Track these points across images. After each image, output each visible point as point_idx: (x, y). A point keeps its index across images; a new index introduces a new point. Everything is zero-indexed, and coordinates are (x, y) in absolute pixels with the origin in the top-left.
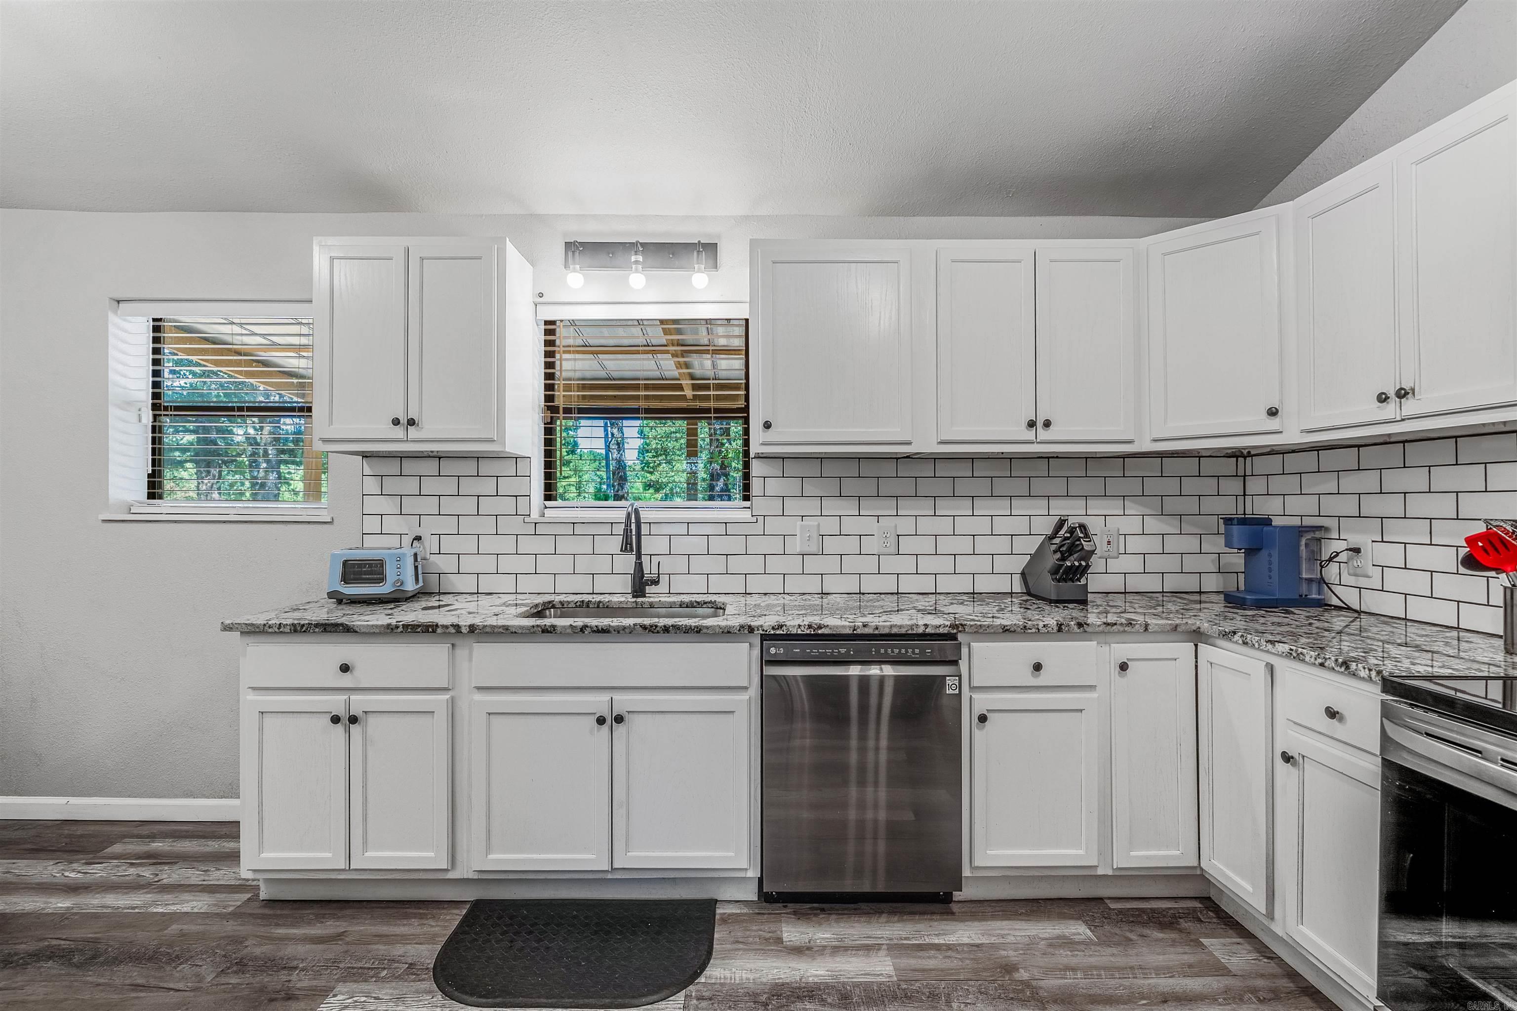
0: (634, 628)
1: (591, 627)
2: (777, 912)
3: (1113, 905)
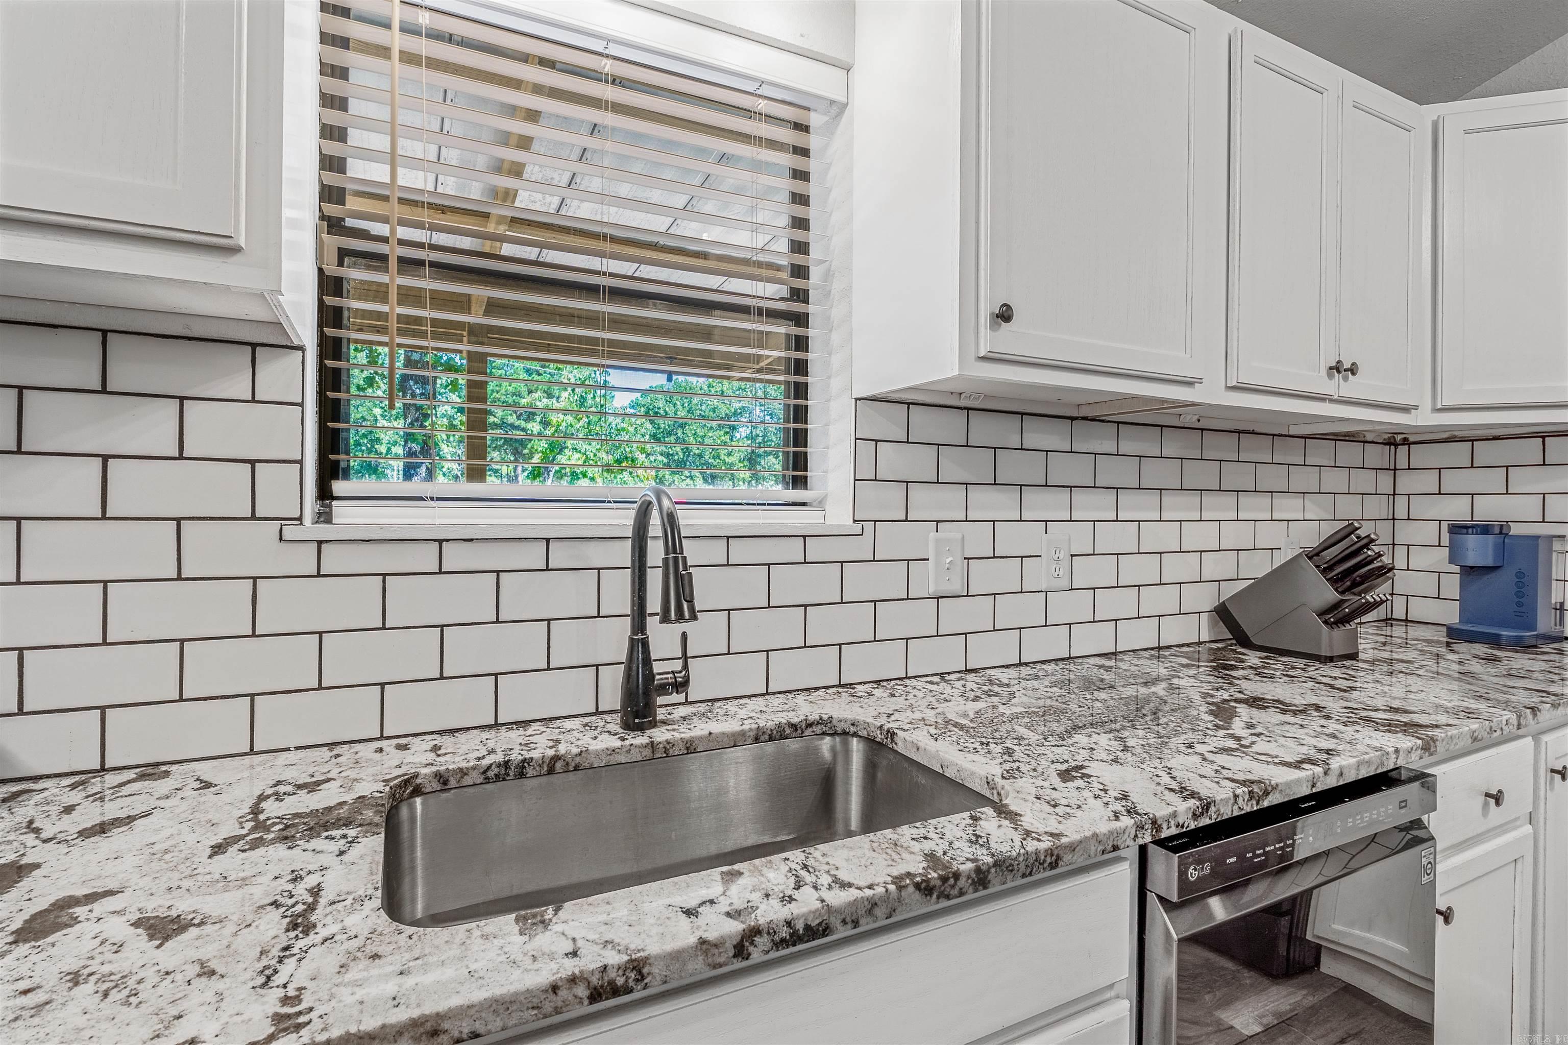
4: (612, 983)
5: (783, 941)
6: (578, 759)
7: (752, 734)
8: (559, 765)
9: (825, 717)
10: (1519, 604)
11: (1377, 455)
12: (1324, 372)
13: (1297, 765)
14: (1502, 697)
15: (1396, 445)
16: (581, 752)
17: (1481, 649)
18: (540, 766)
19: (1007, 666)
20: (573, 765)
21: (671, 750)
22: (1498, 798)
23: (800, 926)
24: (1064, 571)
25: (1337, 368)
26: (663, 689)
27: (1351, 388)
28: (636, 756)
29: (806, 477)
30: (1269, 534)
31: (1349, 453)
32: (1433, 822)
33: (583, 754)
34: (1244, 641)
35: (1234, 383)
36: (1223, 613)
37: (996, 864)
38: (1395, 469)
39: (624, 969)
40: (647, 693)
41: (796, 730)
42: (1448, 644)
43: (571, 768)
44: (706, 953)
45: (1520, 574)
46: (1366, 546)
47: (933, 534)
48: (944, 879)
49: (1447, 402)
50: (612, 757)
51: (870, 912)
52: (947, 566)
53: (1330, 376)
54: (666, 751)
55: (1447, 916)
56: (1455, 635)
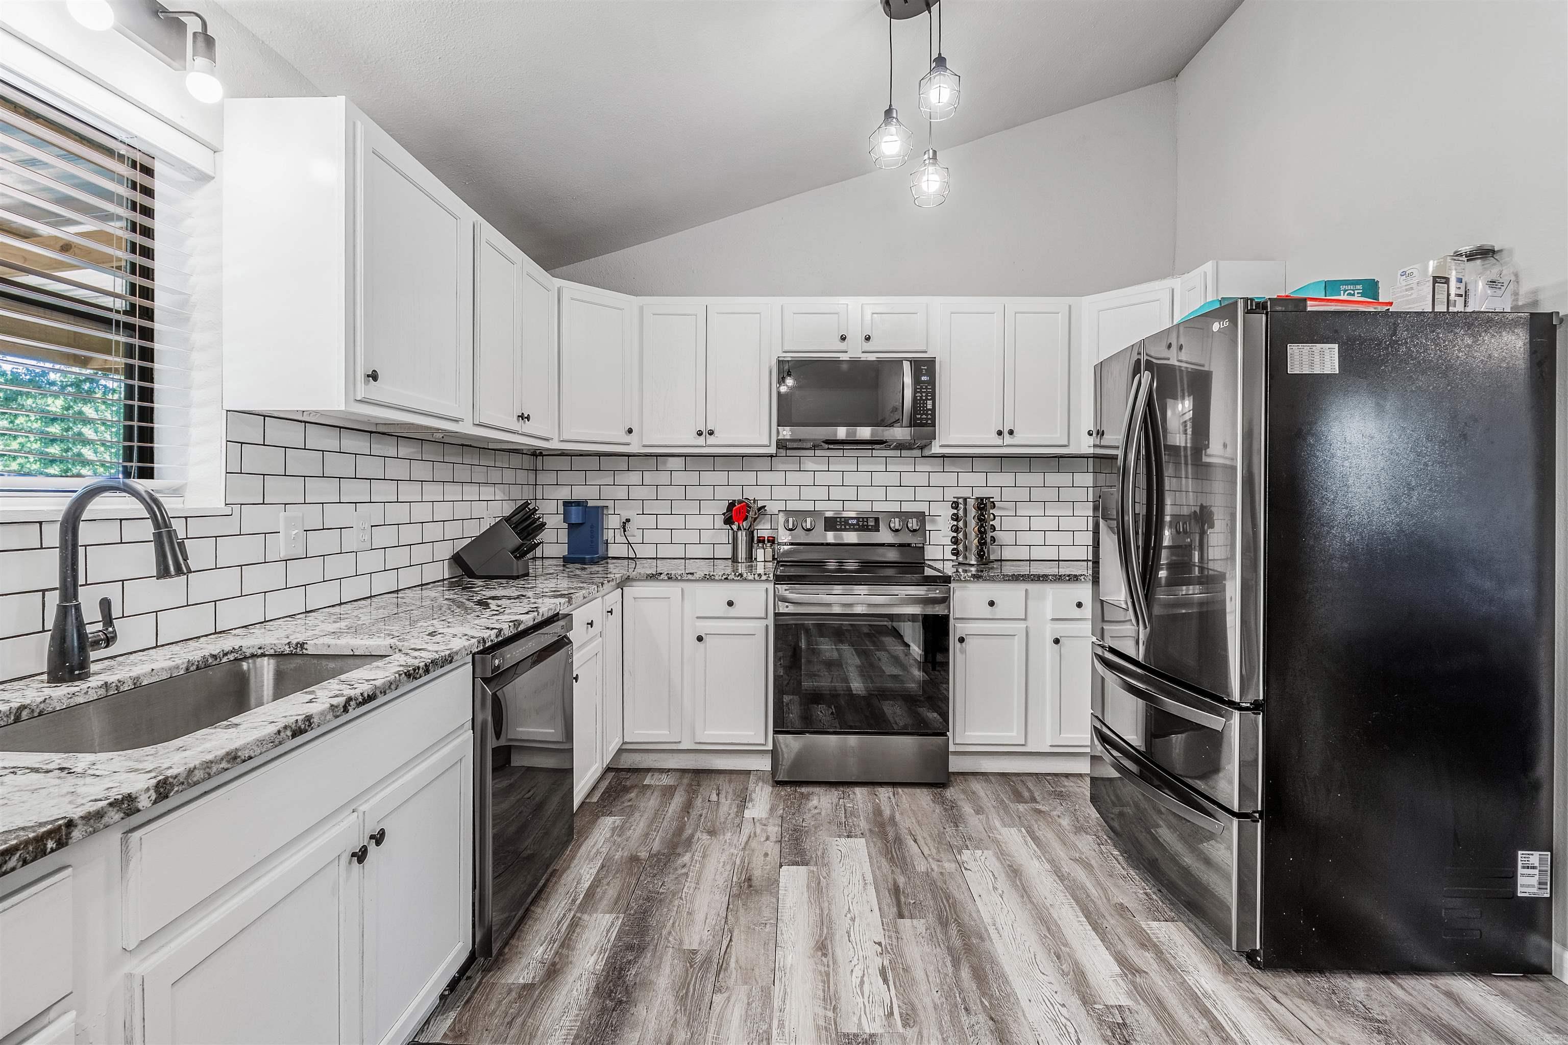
0: (400, 680)
1: (356, 699)
2: (475, 985)
3: (595, 799)
4: (300, 727)
5: (360, 702)
6: (42, 706)
7: (184, 666)
8: (25, 714)
9: (236, 647)
10: (592, 542)
11: (527, 461)
12: (515, 418)
13: (527, 613)
14: (591, 581)
15: (537, 456)
16: (46, 699)
17: (578, 566)
18: (7, 716)
19: (333, 606)
20: (38, 711)
21: (122, 687)
22: (591, 624)
23: (366, 695)
24: (367, 537)
25: (522, 417)
26: (96, 644)
27: (527, 427)
28: (93, 696)
29: (152, 468)
30: (479, 509)
31: (516, 460)
32: (571, 635)
33: (47, 701)
34: (472, 575)
35: (478, 423)
36: (457, 559)
37: (432, 662)
38: (536, 470)
39: (304, 721)
40: (82, 648)
41: (216, 659)
42: (564, 566)
43: (36, 714)
44: (333, 710)
45: (592, 527)
46: (533, 514)
47: (282, 514)
48: (414, 670)
49: (565, 437)
50: (72, 700)
51: (390, 687)
52: (293, 536)
53: (518, 420)
54: (117, 687)
55: (576, 679)
56: (567, 560)
